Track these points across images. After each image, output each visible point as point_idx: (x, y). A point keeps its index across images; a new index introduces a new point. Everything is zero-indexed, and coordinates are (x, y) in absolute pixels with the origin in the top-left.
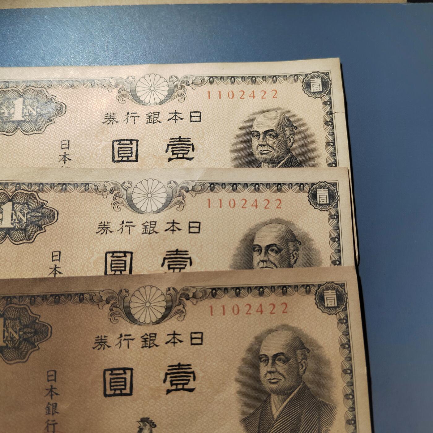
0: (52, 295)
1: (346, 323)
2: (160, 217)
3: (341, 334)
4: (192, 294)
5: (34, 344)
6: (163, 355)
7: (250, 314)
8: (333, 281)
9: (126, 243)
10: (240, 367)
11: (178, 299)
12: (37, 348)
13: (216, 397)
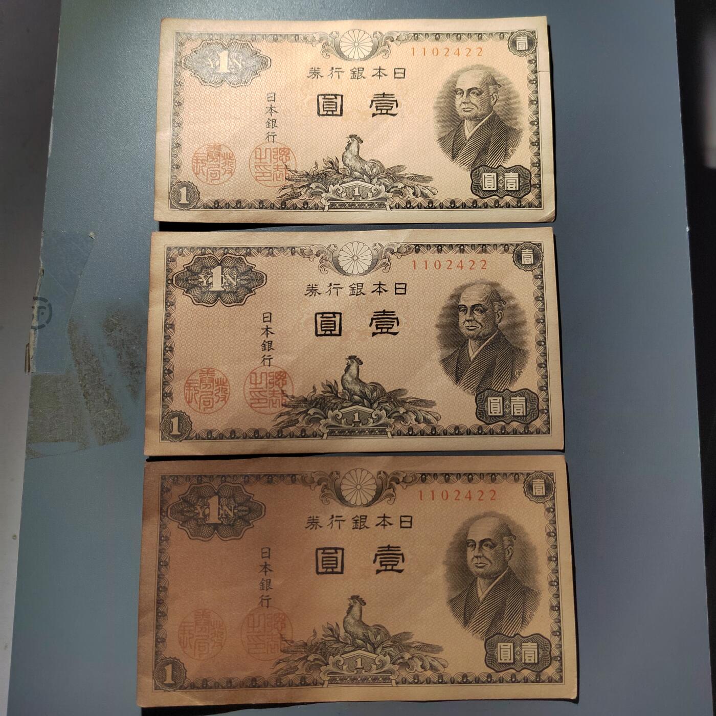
0: (265, 475)
1: (553, 511)
2: (366, 279)
3: (548, 522)
4: (402, 478)
5: (249, 522)
6: (373, 536)
7: (459, 500)
8: (542, 470)
9: (334, 304)
10: (447, 551)
11: (388, 483)
12: (252, 526)
13: (423, 579)
